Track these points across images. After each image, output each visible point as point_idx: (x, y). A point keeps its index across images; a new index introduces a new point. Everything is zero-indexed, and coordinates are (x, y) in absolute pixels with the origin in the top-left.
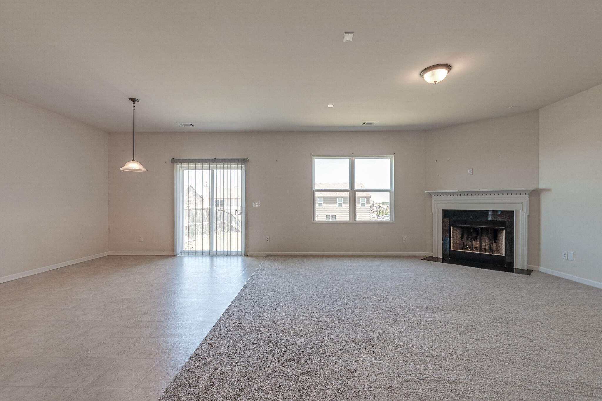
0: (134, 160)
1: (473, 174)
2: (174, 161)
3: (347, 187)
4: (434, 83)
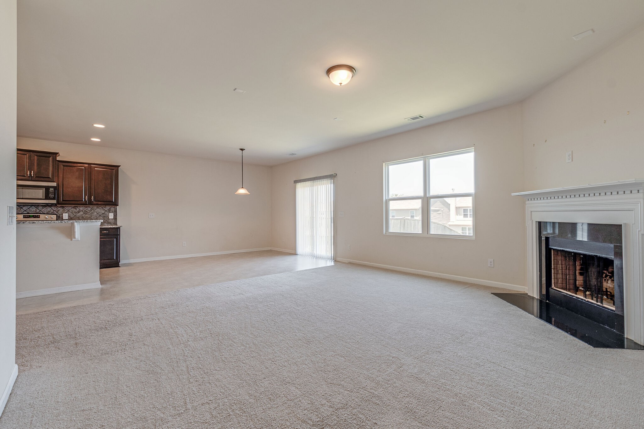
0: (242, 188)
1: (572, 161)
2: (296, 182)
3: (421, 194)
4: (340, 85)
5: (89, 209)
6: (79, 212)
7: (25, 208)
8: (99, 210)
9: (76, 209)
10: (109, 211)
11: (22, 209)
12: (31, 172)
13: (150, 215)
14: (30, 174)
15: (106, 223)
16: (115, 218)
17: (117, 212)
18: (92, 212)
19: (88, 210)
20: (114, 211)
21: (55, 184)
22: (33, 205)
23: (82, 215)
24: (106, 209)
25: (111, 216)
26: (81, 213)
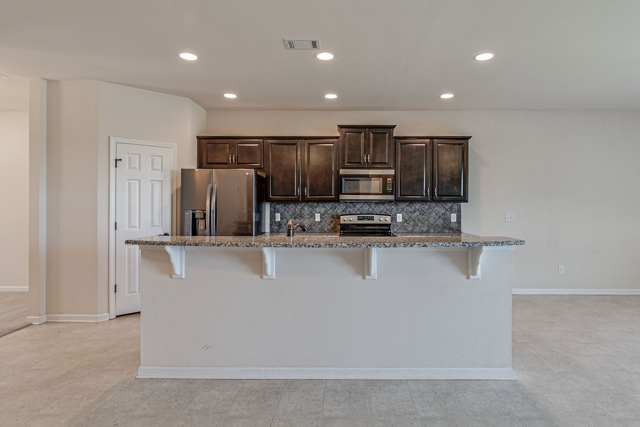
5: (427, 207)
6: (414, 212)
7: (358, 206)
8: (438, 208)
9: (411, 207)
10: (451, 210)
11: (355, 208)
12: (367, 157)
13: (507, 216)
14: (367, 160)
15: (447, 228)
16: (459, 222)
17: (460, 211)
18: (430, 211)
19: (426, 209)
20: (457, 210)
21: (392, 172)
22: (366, 202)
23: (418, 216)
24: (447, 208)
25: (454, 218)
26: (417, 213)
